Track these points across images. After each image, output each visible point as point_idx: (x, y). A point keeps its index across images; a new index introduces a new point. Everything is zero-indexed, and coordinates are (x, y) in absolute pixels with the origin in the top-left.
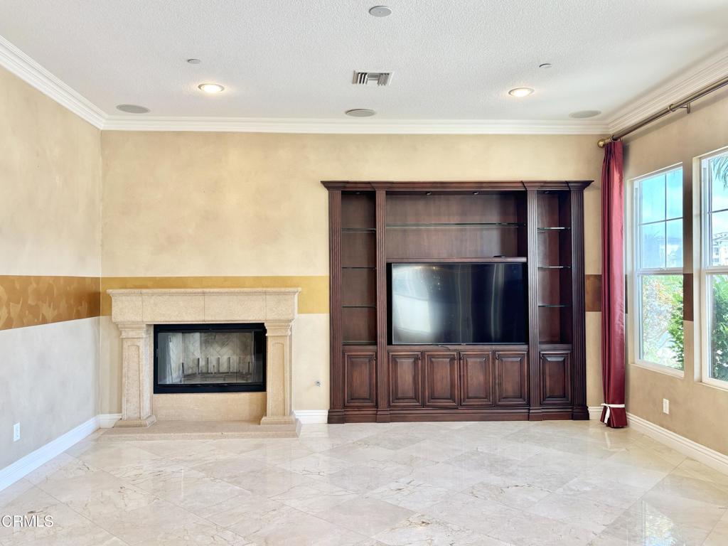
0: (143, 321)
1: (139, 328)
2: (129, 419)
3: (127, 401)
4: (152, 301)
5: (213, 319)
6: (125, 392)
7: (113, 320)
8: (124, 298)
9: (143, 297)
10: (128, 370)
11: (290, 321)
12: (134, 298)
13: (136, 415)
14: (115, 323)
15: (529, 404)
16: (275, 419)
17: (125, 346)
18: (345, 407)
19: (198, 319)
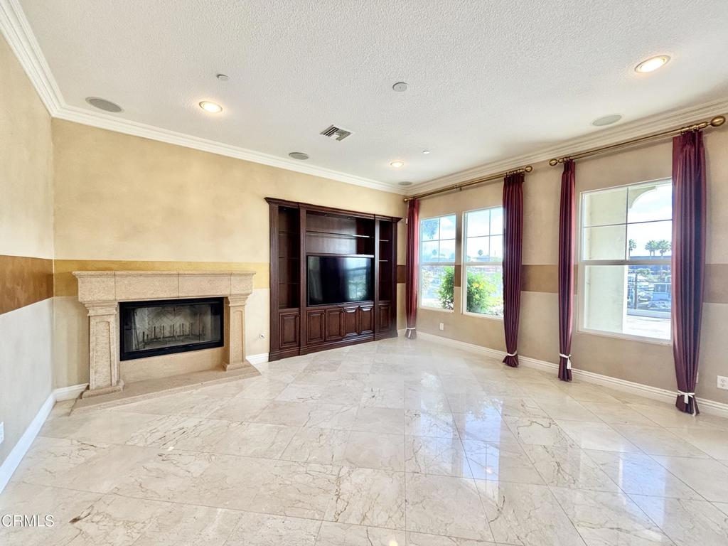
0: (116, 300)
1: (110, 306)
2: (98, 388)
3: (96, 372)
4: (126, 282)
5: (186, 295)
6: (93, 364)
7: (80, 300)
8: (93, 279)
9: (117, 278)
10: (96, 345)
11: (248, 294)
12: (105, 279)
13: (106, 384)
14: (81, 303)
15: (374, 332)
16: (238, 365)
17: (92, 323)
18: (280, 349)
19: (172, 295)
